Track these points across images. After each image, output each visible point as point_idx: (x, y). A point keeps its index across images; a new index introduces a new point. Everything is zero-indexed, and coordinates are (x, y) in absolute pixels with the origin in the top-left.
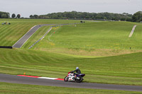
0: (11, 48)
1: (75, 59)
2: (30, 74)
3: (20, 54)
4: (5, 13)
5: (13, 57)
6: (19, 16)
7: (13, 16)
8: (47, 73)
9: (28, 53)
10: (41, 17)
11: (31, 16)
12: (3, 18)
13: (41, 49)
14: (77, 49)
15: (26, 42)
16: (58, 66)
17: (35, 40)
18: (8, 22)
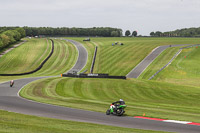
0: (125, 78)
2: (152, 115)
3: (138, 86)
4: (116, 30)
5: (126, 91)
7: (128, 33)
8: (177, 115)
9: (148, 86)
10: (166, 35)
11: (152, 34)
12: (113, 36)
13: (166, 81)
15: (145, 70)
16: (191, 105)
17: (158, 67)
18: (120, 42)
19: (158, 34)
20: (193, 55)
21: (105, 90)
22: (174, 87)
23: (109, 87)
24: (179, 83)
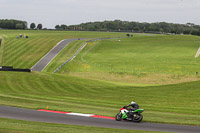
0: (29, 71)
1: (118, 87)
2: (55, 108)
3: (42, 79)
4: (21, 22)
5: (31, 84)
6: (40, 26)
7: (33, 26)
9: (52, 79)
10: (71, 28)
11: (57, 27)
12: (18, 28)
13: (71, 74)
14: (121, 73)
15: (49, 63)
16: (94, 98)
17: (63, 61)
18: (25, 35)
19: (64, 28)
20: (97, 49)
21: (9, 82)
22: (78, 80)
23: (13, 80)
24: (83, 76)
